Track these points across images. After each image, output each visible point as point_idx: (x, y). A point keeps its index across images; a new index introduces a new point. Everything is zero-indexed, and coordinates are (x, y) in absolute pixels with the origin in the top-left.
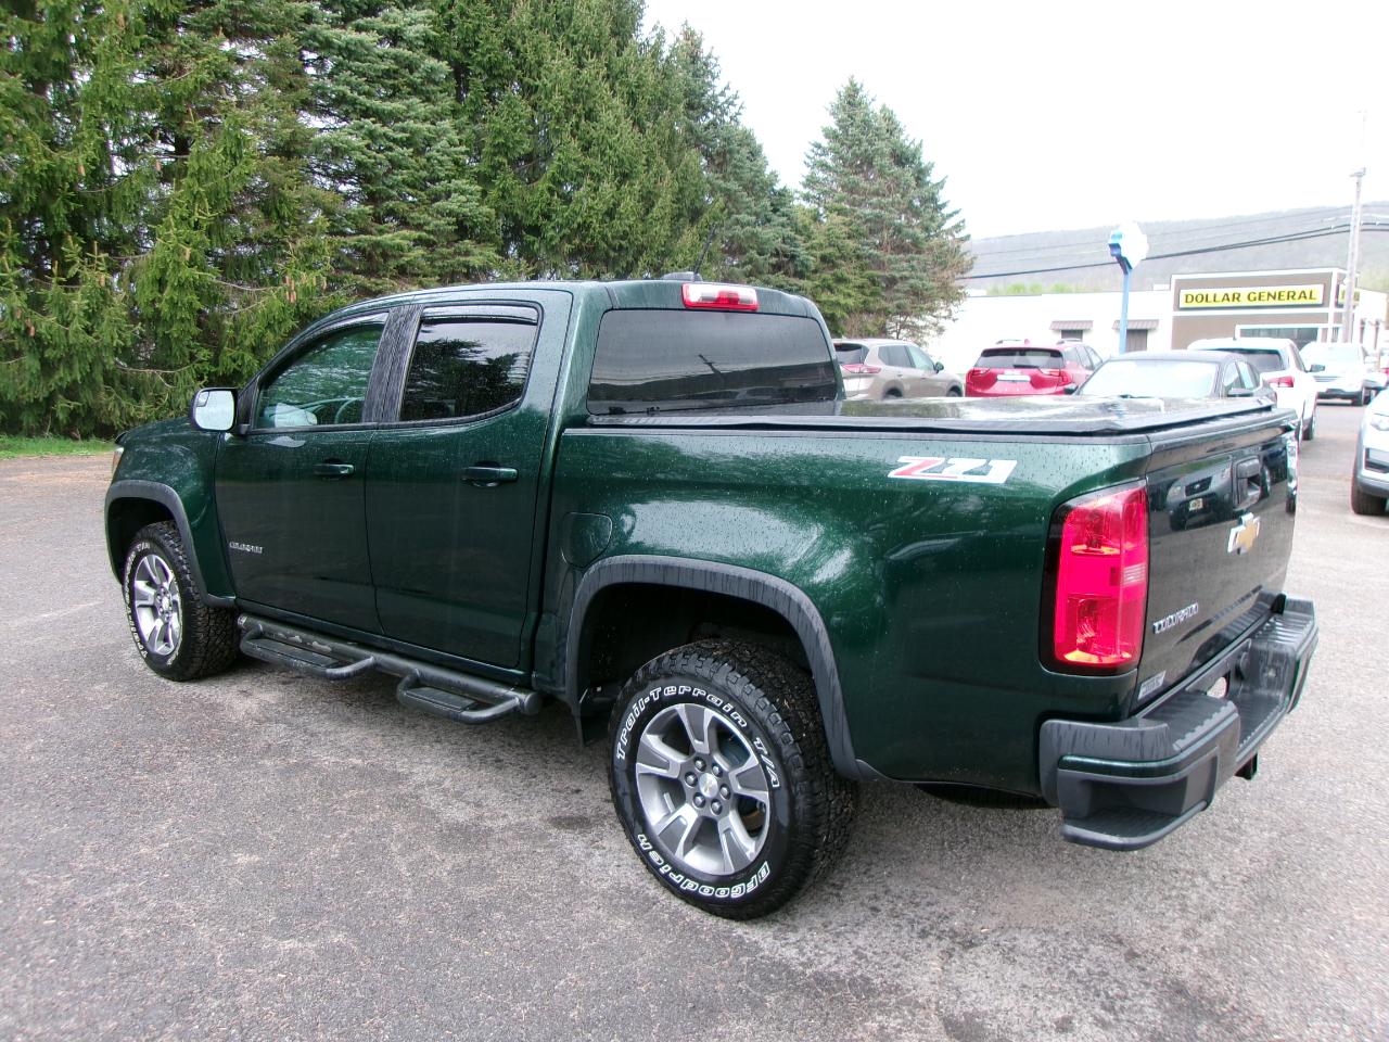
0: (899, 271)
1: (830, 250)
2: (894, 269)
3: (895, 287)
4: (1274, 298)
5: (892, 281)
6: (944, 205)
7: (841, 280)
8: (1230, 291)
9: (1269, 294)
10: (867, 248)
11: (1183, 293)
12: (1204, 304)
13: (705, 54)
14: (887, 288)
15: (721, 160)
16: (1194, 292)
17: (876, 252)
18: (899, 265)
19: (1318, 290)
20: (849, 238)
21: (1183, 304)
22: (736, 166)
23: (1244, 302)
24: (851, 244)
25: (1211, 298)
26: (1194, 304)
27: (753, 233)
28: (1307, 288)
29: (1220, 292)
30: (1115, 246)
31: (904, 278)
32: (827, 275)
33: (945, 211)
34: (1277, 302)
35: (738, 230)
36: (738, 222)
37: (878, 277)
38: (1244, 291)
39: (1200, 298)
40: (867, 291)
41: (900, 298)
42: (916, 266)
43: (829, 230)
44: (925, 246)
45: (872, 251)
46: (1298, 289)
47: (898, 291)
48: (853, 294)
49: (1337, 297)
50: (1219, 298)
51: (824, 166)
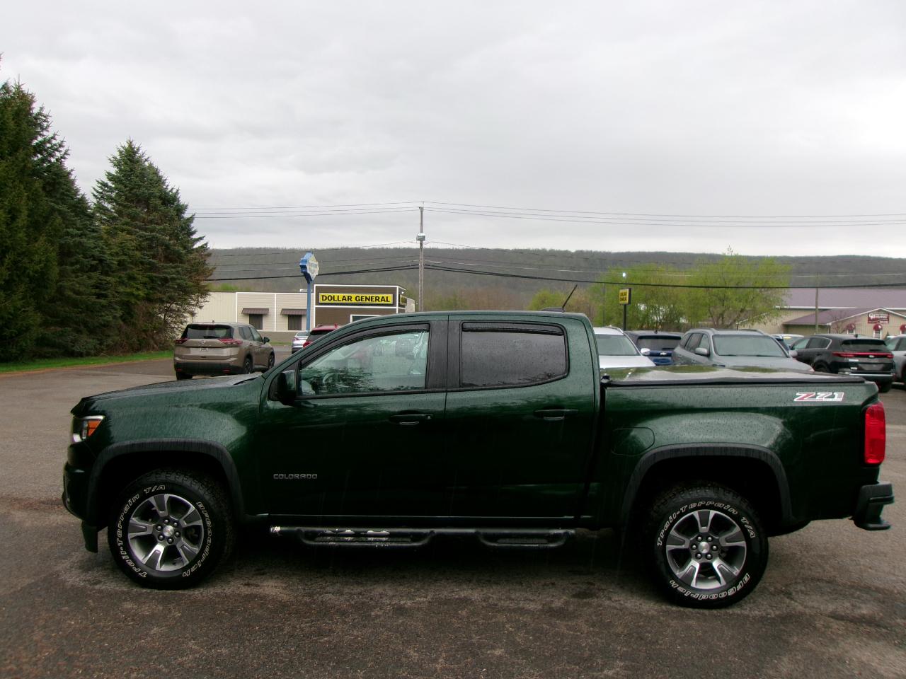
0: (169, 274)
1: (124, 257)
2: (166, 273)
3: (167, 285)
4: (369, 300)
5: (166, 280)
6: (194, 233)
7: (132, 278)
8: (346, 295)
9: (366, 298)
10: (147, 257)
11: (321, 294)
12: (332, 301)
13: (35, 111)
14: (163, 285)
15: (51, 188)
16: (327, 295)
17: (153, 261)
18: (169, 270)
19: (390, 297)
20: (137, 249)
21: (321, 301)
22: (63, 194)
23: (354, 301)
24: (138, 254)
25: (336, 298)
26: (327, 301)
27: (80, 243)
28: (385, 296)
29: (341, 295)
30: (304, 267)
31: (173, 279)
32: (123, 274)
33: (194, 237)
34: (370, 302)
35: (69, 240)
36: (68, 234)
37: (155, 277)
38: (354, 296)
39: (330, 298)
40: (149, 287)
41: (171, 292)
42: (181, 272)
43: (121, 243)
44: (185, 258)
45: (151, 260)
46: (381, 296)
47: (168, 287)
48: (141, 288)
49: (399, 301)
50: (340, 299)
51: (110, 200)
